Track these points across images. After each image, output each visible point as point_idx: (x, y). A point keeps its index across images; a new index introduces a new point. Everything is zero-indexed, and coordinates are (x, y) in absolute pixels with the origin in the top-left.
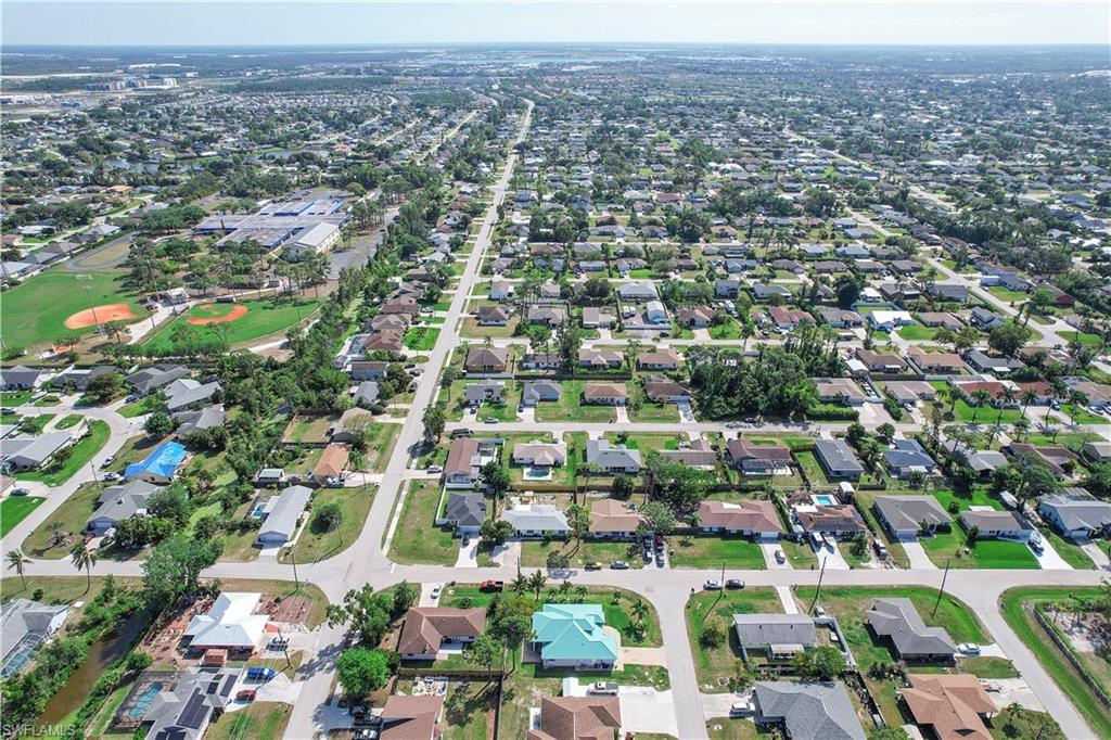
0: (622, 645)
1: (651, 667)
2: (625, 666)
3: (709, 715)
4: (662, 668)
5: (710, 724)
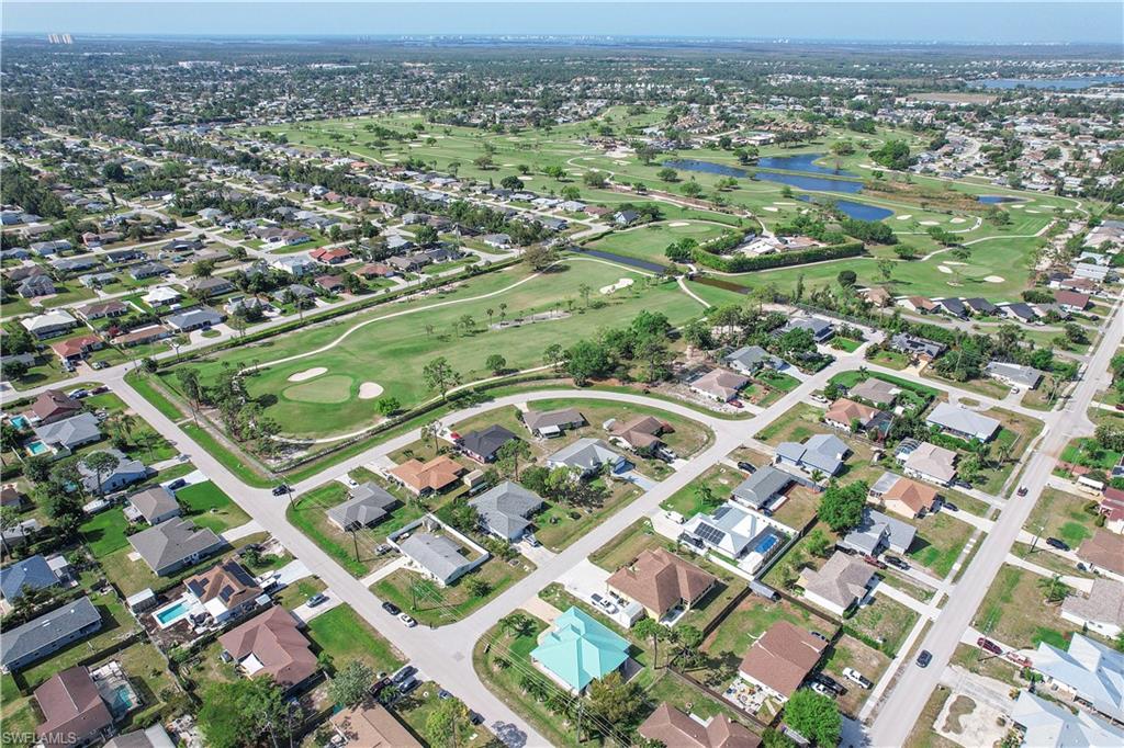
0: (548, 626)
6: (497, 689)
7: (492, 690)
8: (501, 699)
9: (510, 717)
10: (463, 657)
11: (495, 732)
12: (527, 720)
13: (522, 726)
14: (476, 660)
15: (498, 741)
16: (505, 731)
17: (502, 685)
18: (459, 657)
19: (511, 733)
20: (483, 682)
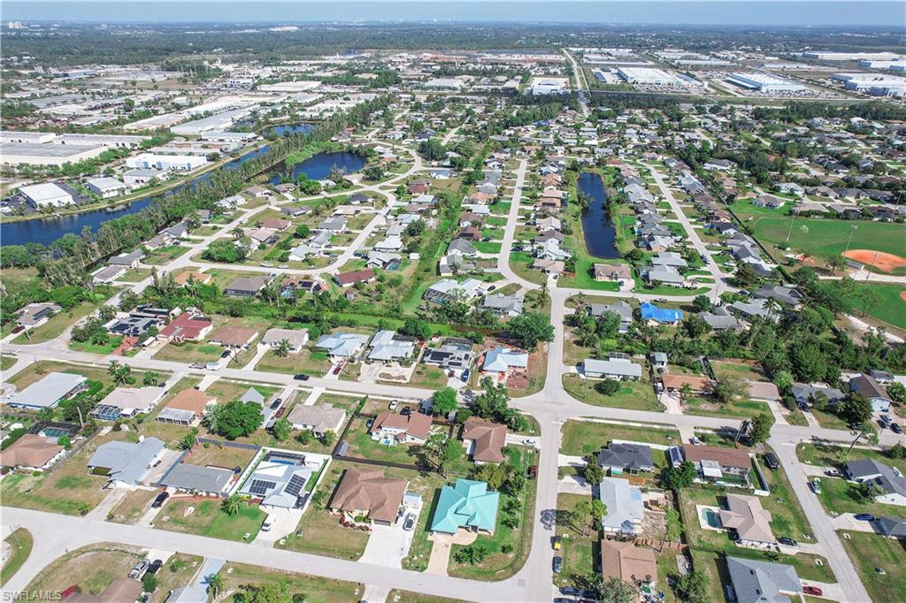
0: (454, 545)
1: (427, 560)
2: (432, 543)
3: (369, 588)
4: (424, 569)
5: (361, 587)
6: (526, 544)
7: (530, 546)
8: (531, 538)
9: (538, 525)
10: (520, 580)
11: (554, 527)
12: (532, 518)
13: (538, 517)
14: (515, 572)
15: (557, 522)
16: (549, 522)
17: (521, 545)
18: (521, 583)
19: (547, 519)
20: (528, 555)
